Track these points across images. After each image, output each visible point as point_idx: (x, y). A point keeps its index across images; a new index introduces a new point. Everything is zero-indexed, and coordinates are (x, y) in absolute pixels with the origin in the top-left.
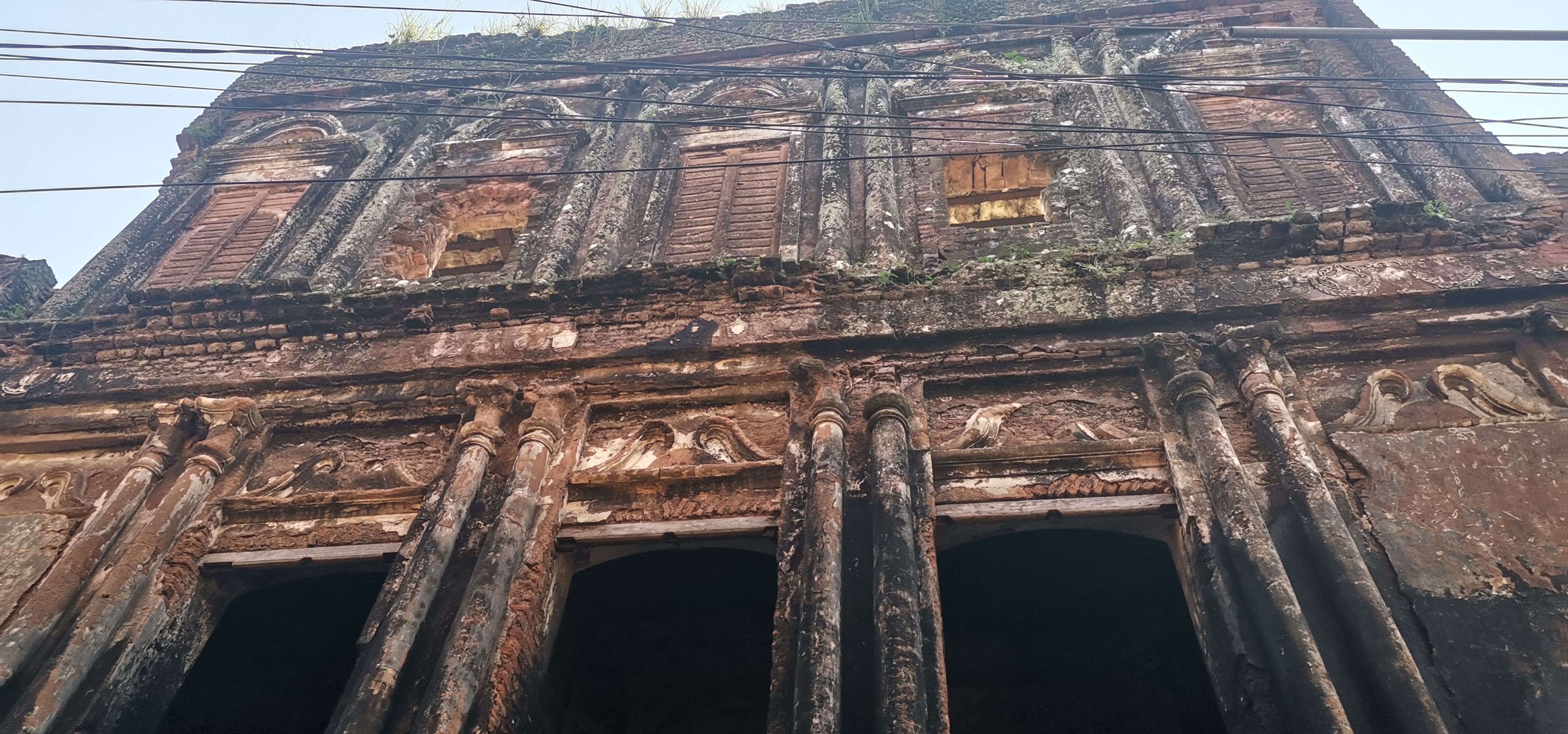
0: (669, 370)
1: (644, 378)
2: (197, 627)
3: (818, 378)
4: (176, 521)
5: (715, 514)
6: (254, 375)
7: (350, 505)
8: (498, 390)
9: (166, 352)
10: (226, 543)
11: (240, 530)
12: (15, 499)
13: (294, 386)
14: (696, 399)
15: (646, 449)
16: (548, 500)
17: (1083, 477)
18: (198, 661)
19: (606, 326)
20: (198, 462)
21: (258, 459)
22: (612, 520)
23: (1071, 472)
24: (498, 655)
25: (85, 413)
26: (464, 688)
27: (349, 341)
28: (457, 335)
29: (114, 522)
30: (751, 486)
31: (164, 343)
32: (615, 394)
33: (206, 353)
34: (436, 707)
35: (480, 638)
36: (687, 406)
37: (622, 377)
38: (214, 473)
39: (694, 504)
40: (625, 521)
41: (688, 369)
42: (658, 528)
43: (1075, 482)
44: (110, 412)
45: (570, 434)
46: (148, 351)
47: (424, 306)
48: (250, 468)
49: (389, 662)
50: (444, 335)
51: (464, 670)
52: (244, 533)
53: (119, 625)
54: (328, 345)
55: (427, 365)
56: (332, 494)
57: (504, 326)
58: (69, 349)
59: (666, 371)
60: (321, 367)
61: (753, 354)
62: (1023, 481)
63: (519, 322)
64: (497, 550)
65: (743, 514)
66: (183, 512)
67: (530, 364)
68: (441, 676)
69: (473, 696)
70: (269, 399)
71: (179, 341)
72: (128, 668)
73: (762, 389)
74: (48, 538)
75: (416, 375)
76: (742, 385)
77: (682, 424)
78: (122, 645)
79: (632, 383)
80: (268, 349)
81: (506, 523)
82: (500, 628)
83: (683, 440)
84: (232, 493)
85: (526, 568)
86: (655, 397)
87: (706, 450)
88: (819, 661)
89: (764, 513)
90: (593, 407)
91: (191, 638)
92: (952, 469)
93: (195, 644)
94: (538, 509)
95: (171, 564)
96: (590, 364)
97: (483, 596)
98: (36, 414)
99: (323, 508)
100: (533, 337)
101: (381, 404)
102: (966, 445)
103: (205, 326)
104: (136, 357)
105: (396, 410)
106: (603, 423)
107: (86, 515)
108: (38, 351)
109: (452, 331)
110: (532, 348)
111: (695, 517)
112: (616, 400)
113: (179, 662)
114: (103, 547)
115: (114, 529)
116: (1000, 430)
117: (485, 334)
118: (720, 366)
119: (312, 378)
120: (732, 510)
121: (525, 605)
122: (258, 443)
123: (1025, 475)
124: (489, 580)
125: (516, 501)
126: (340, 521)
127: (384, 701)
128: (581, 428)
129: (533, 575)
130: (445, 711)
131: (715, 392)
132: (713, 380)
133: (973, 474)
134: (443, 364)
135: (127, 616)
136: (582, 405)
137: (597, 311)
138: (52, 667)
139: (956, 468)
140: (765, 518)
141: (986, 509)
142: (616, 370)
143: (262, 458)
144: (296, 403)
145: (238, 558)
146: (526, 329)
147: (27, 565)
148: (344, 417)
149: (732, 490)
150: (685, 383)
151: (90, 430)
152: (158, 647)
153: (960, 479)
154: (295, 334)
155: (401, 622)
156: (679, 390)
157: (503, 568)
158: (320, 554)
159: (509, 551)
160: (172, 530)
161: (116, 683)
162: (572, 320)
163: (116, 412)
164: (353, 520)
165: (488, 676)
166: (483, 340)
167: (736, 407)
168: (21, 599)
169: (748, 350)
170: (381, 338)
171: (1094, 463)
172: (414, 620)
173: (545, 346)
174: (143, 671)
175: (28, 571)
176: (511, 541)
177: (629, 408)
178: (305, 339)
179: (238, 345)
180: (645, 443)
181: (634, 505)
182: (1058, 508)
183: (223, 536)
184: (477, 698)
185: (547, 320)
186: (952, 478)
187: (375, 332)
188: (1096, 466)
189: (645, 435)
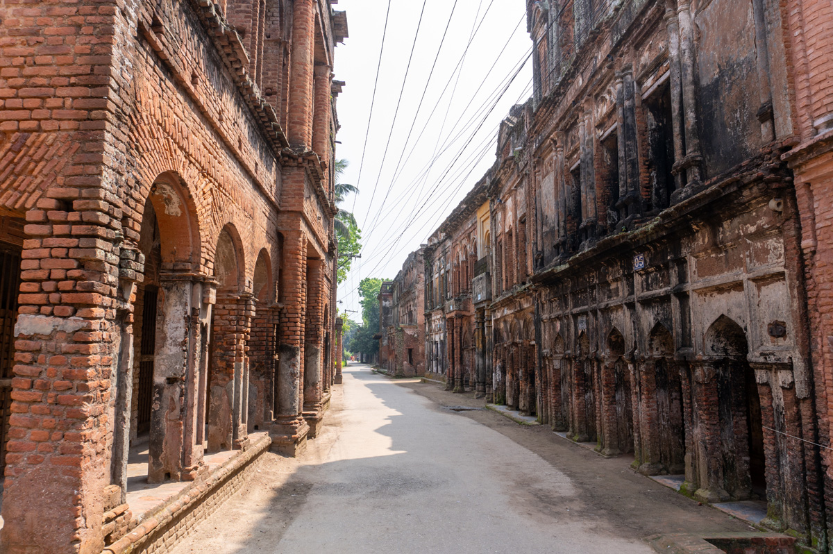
4: (561, 167)
8: (578, 107)
14: (604, 84)
15: (604, 104)
16: (596, 133)
19: (585, 70)
22: (604, 132)
23: (659, 67)
25: (545, 146)
26: (591, 194)
27: (559, 103)
28: (569, 91)
29: (556, 171)
32: (594, 92)
37: (592, 86)
38: (562, 151)
39: (612, 119)
40: (606, 131)
41: (600, 76)
42: (610, 131)
43: (661, 70)
45: (593, 109)
47: (562, 87)
48: (566, 144)
51: (590, 190)
52: (571, 161)
54: (558, 106)
62: (653, 76)
63: (574, 80)
67: (579, 94)
70: (560, 127)
72: (569, 201)
77: (606, 93)
78: (565, 198)
79: (595, 86)
80: (554, 112)
83: (607, 98)
85: (594, 157)
87: (611, 99)
90: (593, 98)
92: (641, 82)
95: (565, 176)
96: (586, 87)
97: (588, 171)
100: (578, 84)
106: (597, 101)
110: (579, 88)
112: (596, 93)
117: (572, 88)
119: (560, 118)
121: (597, 166)
122: (565, 137)
123: (652, 74)
124: (588, 166)
125: (587, 142)
128: (594, 106)
129: (597, 157)
130: (589, 201)
133: (645, 80)
134: (571, 103)
135: (564, 192)
137: (582, 66)
141: (648, 92)
142: (591, 84)
143: (567, 140)
146: (575, 82)
147: (553, 186)
150: (601, 81)
151: (547, 149)
152: (573, 192)
153: (644, 83)
156: (601, 83)
157: (589, 161)
159: (589, 156)
160: (561, 169)
161: (569, 205)
162: (580, 73)
163: (547, 143)
170: (563, 99)
173: (580, 86)
176: (589, 153)
177: (598, 93)
178: (556, 107)
182: (659, 84)
185: (577, 76)
186: (642, 84)
187: (560, 99)
188: (663, 62)
189: (602, 101)
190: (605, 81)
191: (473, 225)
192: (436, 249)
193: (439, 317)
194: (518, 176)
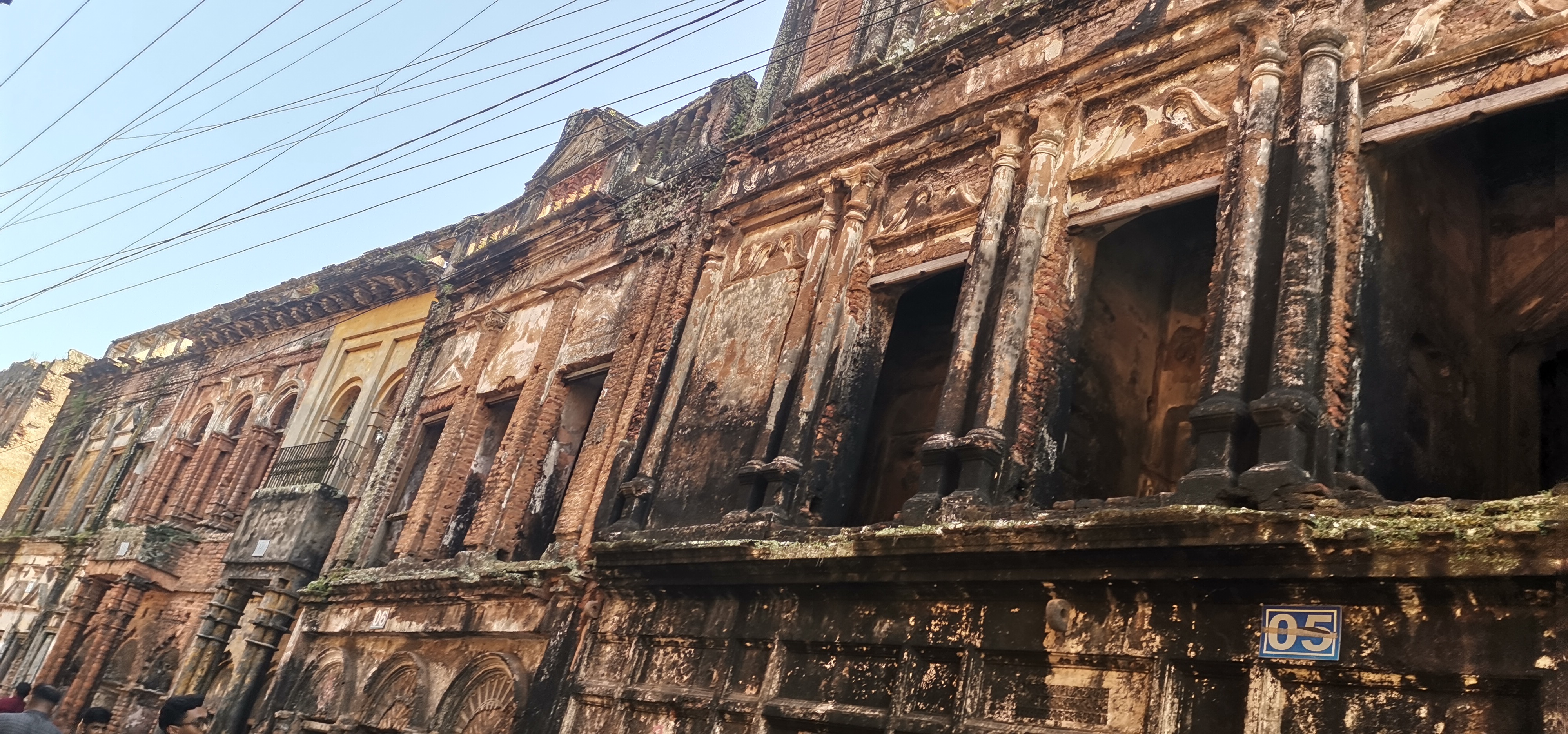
0: (1136, 53)
1: (1117, 68)
2: (881, 324)
3: (1256, 29)
4: (846, 263)
5: (1178, 182)
6: (866, 141)
7: (938, 228)
8: (1011, 114)
9: (818, 135)
10: (879, 269)
11: (885, 257)
12: (773, 259)
13: (891, 141)
14: (1163, 73)
15: (1127, 132)
16: (1054, 200)
17: (1514, 65)
18: (889, 343)
19: (1085, 23)
20: (849, 218)
21: (885, 201)
22: (1104, 204)
23: (1500, 64)
24: (1029, 330)
25: (788, 193)
26: (1008, 358)
27: (916, 94)
28: (981, 67)
29: (817, 270)
30: (1206, 149)
31: (814, 129)
32: (1099, 87)
33: (839, 129)
34: (991, 374)
35: (1014, 321)
36: (1157, 81)
37: (1101, 72)
38: (861, 221)
39: (1161, 177)
40: (1113, 202)
41: (1152, 48)
42: (1136, 204)
43: (1506, 73)
44: (800, 189)
45: (1068, 135)
46: (808, 137)
47: (954, 52)
48: (881, 210)
49: (964, 346)
50: (973, 71)
51: (1006, 347)
52: (887, 259)
53: (833, 339)
54: (903, 101)
55: (964, 103)
56: (926, 222)
57: (1011, 49)
58: (767, 149)
59: (1133, 56)
60: (902, 124)
61: (1204, 15)
62: (1451, 85)
63: (1020, 42)
64: (1019, 253)
65: (1200, 177)
66: (849, 256)
67: (1032, 80)
68: (992, 353)
69: (1016, 361)
70: (880, 156)
71: (822, 126)
72: (845, 363)
73: (1216, 48)
74: (790, 286)
75: (960, 112)
76: (1199, 49)
77: (1155, 100)
78: (837, 350)
79: (1109, 75)
80: (872, 115)
81: (1023, 231)
82: (1029, 309)
83: (1154, 116)
84: (874, 233)
85: (1043, 260)
86: (1130, 81)
87: (1173, 122)
88: (1229, 309)
89: (1217, 172)
90: (1085, 103)
91: (879, 332)
92: (1380, 90)
93: (883, 334)
94: (1048, 208)
95: (852, 291)
96: (1076, 66)
97: (1012, 291)
98: (766, 200)
99: (925, 233)
100: (1032, 54)
101: (945, 141)
102: (1395, 61)
103: (831, 110)
104: (804, 143)
105: (955, 143)
106: (1095, 115)
107: (804, 265)
108: (753, 154)
109: (977, 65)
110: (1032, 65)
111: (1163, 188)
112: (1101, 93)
113: (877, 349)
114: (816, 288)
115: (818, 275)
116: (1437, 31)
117: (999, 61)
118: (1177, 37)
119: (898, 134)
120: (1192, 175)
121: (1046, 288)
122: (882, 190)
123: (1453, 78)
124: (1015, 278)
125: (1029, 210)
126: (937, 240)
127: (966, 373)
128: (1078, 127)
129: (1050, 264)
130: (996, 375)
131: (1177, 62)
132: (1171, 53)
133: (1401, 90)
134: (974, 99)
135: (836, 331)
136: (1076, 105)
137: (1076, 12)
138: (805, 372)
139: (1384, 89)
140: (1218, 177)
141: (1410, 126)
142: (1096, 66)
143: (887, 200)
144: (894, 155)
145: (886, 278)
146: (1026, 48)
147: (783, 306)
148: (926, 157)
149: (1191, 157)
150: (1150, 62)
151: (795, 203)
152: (859, 344)
153: (1389, 98)
154: (883, 99)
155: (968, 317)
156: (1149, 69)
157: (1025, 267)
158: (929, 267)
159: (1027, 252)
160: (846, 269)
161: (841, 374)
162: (1059, 28)
163: (803, 188)
164: (944, 238)
165: (1024, 346)
166: (998, 68)
167: (1198, 69)
168: (787, 328)
169: (1198, 14)
170: (934, 86)
171: (1525, 47)
172: (976, 314)
173: (1040, 61)
174: (855, 361)
175: (786, 310)
176: (1028, 243)
177: (1113, 95)
178: (890, 101)
179: (854, 118)
180: (1126, 127)
181: (1118, 188)
182: (1480, 109)
183: (876, 264)
184: (1019, 362)
185: (1041, 34)
186: (1382, 99)
187: (929, 83)
188: (1527, 50)
189: (1124, 120)
190: (1162, 69)
191: (308, 348)
192: (130, 374)
193: (43, 561)
194: (613, 254)
